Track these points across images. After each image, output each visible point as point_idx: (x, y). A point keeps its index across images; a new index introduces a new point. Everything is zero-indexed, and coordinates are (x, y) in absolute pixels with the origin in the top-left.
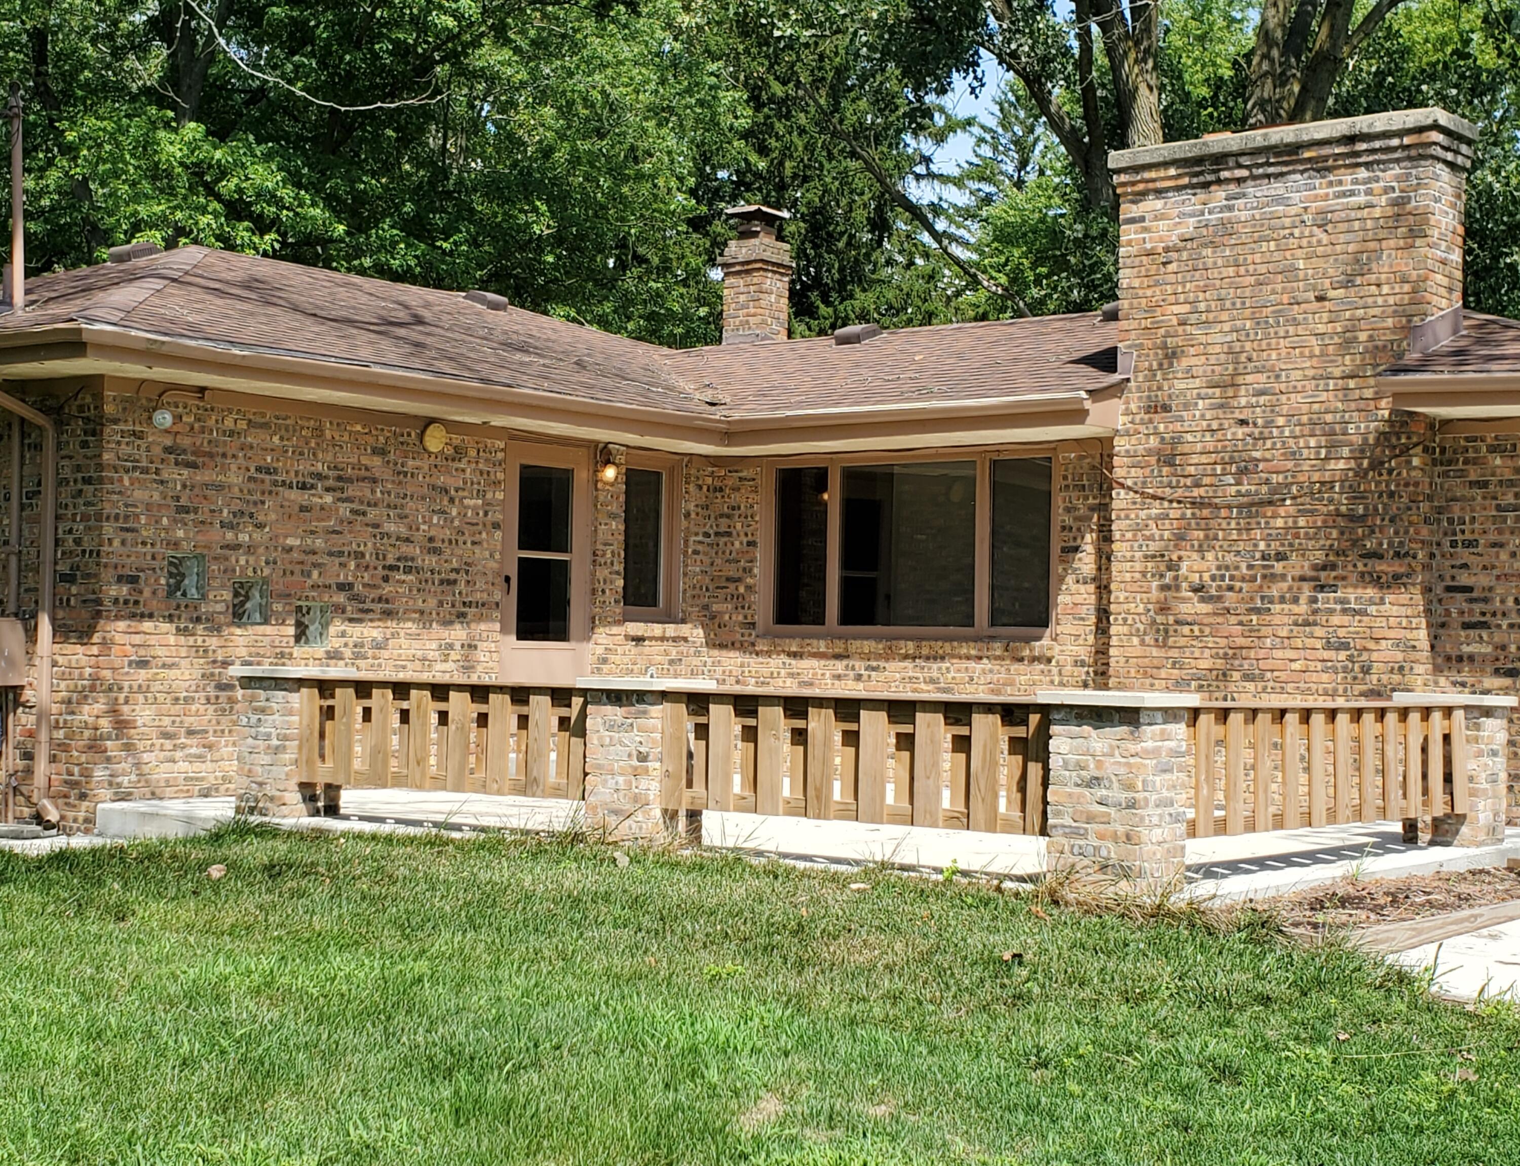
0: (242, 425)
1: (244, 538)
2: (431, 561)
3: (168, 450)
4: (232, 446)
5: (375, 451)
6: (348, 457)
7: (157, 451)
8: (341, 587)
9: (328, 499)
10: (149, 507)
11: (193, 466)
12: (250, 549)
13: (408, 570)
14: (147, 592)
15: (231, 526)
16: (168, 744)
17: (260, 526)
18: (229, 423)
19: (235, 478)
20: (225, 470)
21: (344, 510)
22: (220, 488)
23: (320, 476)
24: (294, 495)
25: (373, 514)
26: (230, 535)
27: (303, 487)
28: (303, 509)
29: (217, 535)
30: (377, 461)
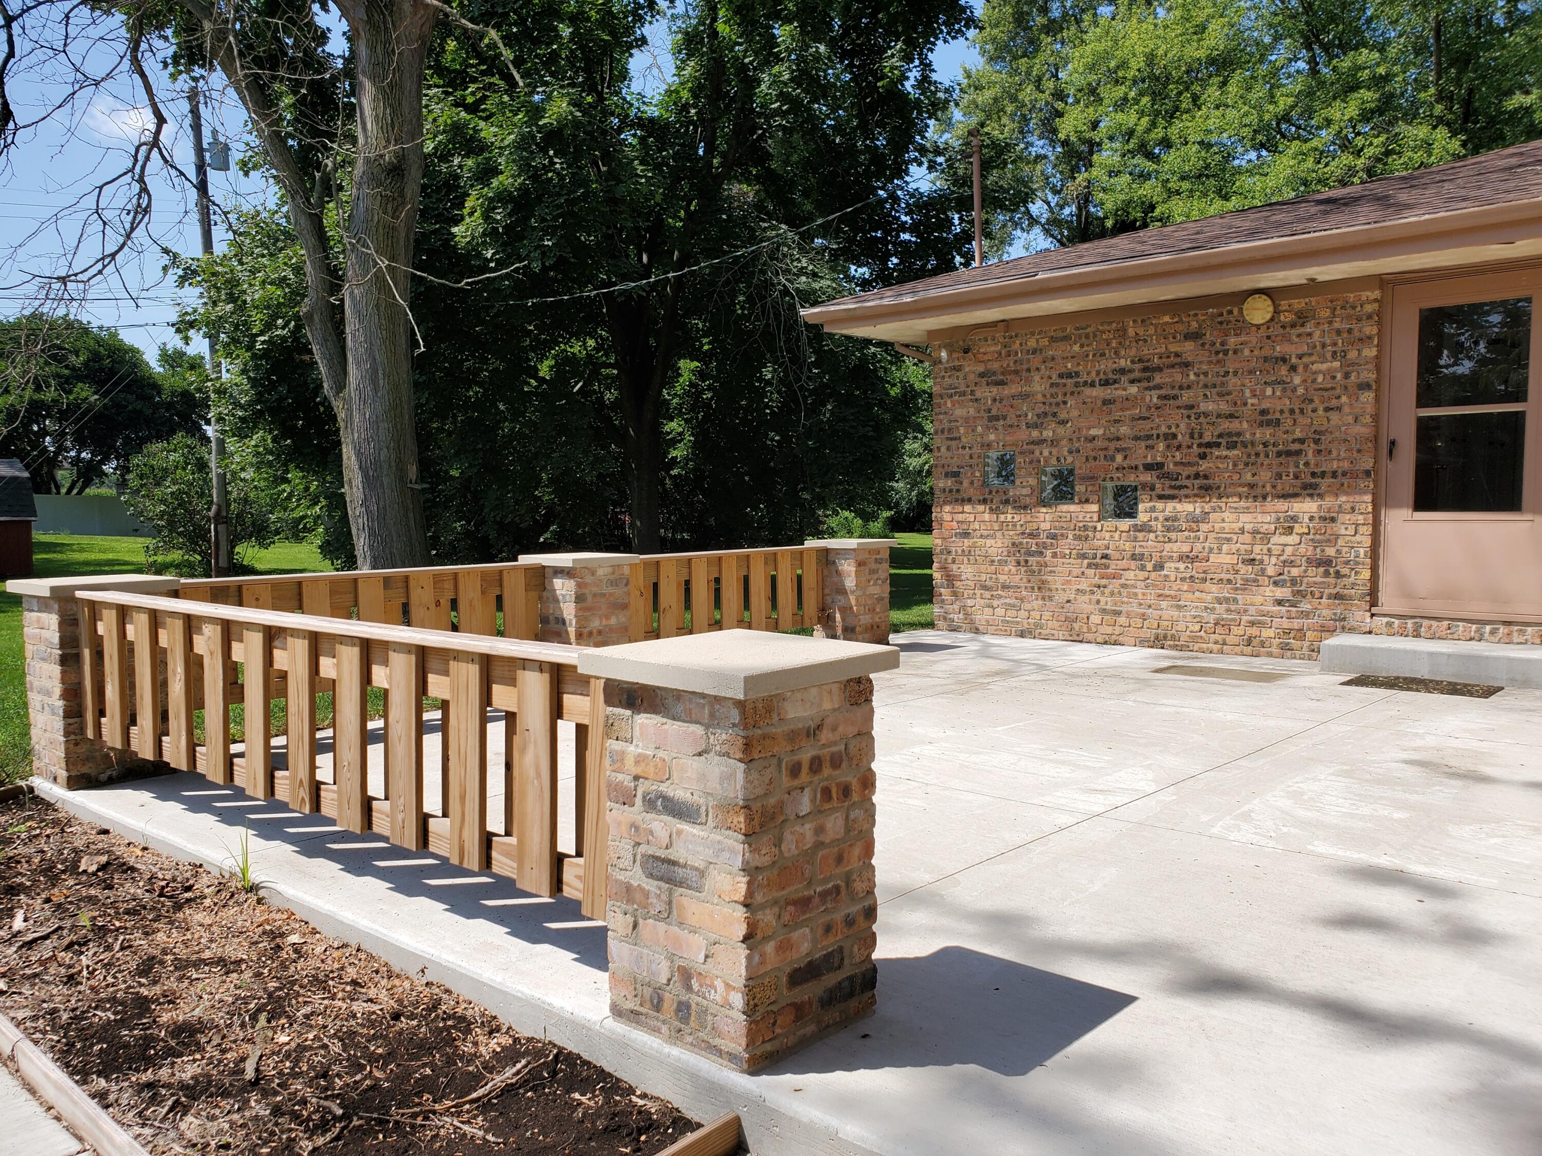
0: (1045, 342)
1: (1048, 434)
2: (1266, 433)
3: (982, 375)
4: (1036, 360)
5: (1188, 337)
6: (1154, 350)
7: (971, 377)
8: (1148, 467)
9: (1133, 390)
10: (967, 420)
11: (1002, 383)
12: (1054, 443)
13: (1232, 446)
14: (966, 483)
15: (1036, 426)
16: (987, 594)
17: (1063, 422)
18: (1032, 343)
19: (1038, 386)
20: (1029, 381)
21: (1153, 397)
22: (1025, 396)
23: (1123, 371)
24: (1098, 392)
25: (1186, 397)
26: (1035, 434)
27: (1106, 383)
28: (1106, 402)
29: (1023, 434)
30: (1189, 346)
